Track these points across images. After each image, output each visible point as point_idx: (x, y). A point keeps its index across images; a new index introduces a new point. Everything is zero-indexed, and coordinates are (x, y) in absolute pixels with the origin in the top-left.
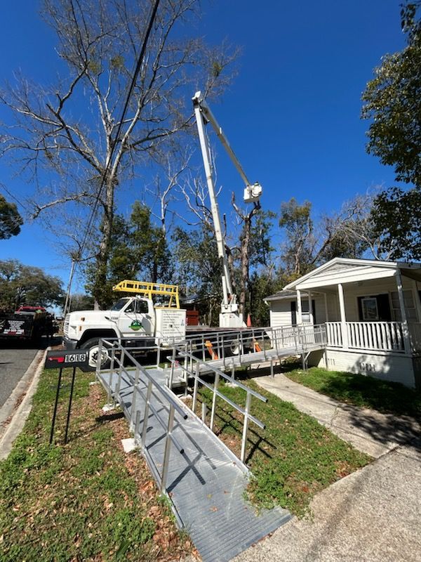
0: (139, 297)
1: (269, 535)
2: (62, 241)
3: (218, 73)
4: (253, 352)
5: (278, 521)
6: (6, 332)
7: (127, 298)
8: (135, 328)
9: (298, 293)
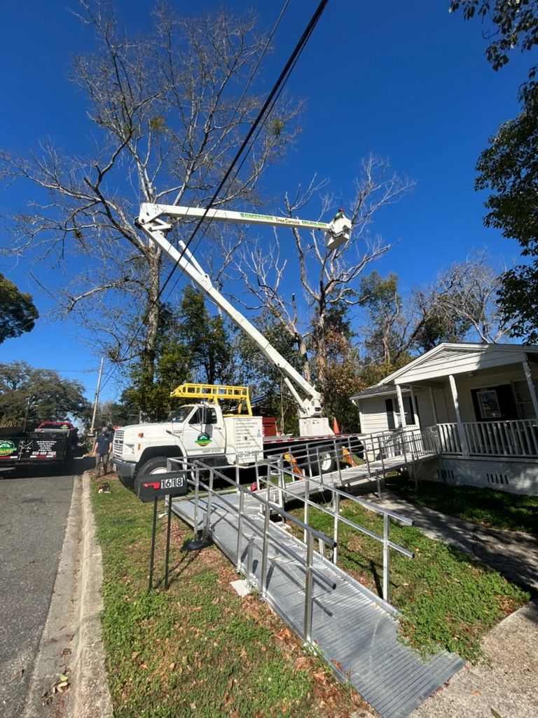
0: (207, 403)
1: (445, 684)
2: (99, 337)
3: (279, 131)
4: (350, 466)
5: (450, 668)
6: (34, 456)
7: (190, 405)
8: (202, 443)
9: (398, 388)
